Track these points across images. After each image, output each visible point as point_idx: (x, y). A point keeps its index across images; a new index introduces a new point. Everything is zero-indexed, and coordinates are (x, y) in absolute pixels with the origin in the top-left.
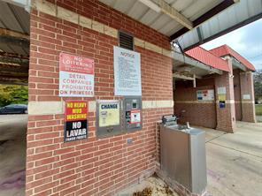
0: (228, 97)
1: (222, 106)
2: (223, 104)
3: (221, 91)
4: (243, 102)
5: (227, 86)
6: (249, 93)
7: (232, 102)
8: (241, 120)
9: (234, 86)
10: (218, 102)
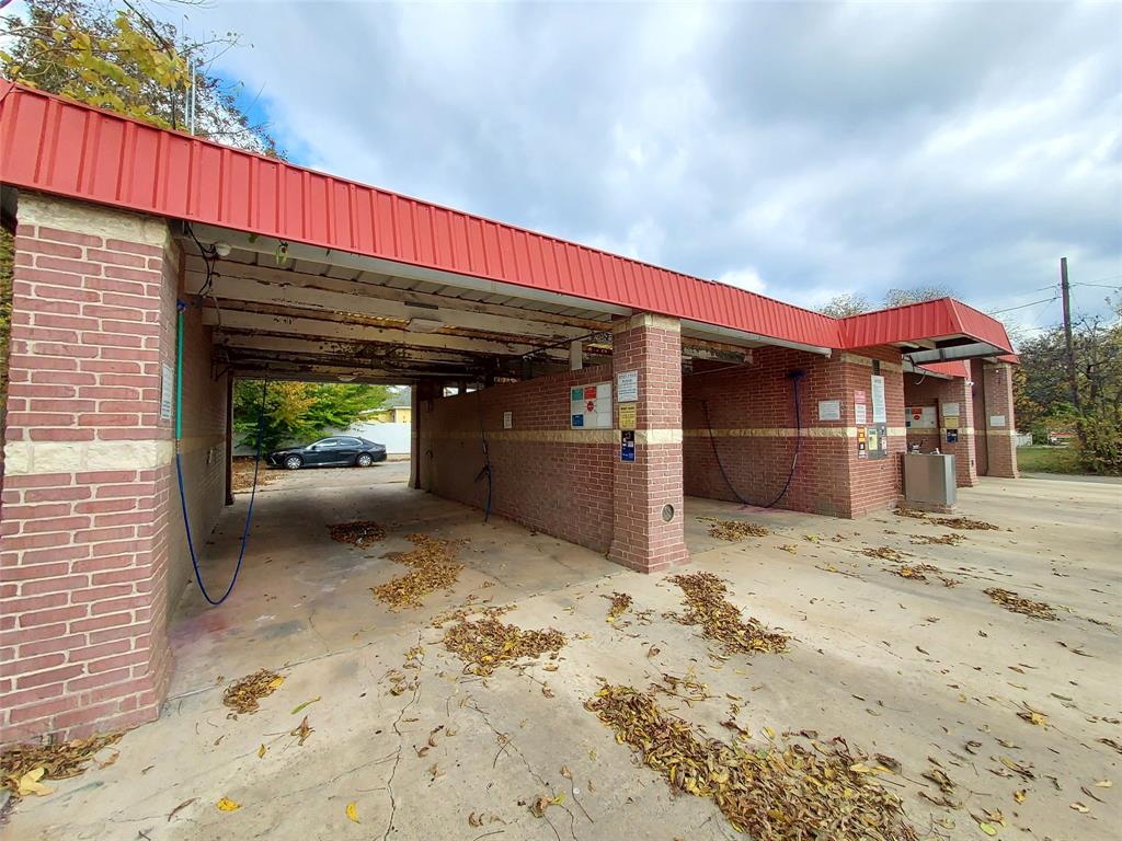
0: (963, 424)
1: (951, 439)
2: (953, 437)
3: (950, 410)
4: (989, 433)
5: (962, 401)
6: (1004, 411)
7: (971, 431)
8: (985, 475)
9: (973, 395)
10: (944, 431)
